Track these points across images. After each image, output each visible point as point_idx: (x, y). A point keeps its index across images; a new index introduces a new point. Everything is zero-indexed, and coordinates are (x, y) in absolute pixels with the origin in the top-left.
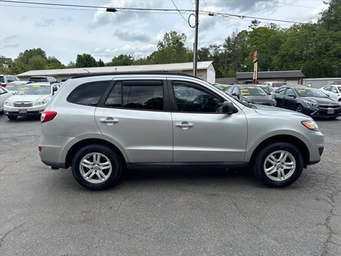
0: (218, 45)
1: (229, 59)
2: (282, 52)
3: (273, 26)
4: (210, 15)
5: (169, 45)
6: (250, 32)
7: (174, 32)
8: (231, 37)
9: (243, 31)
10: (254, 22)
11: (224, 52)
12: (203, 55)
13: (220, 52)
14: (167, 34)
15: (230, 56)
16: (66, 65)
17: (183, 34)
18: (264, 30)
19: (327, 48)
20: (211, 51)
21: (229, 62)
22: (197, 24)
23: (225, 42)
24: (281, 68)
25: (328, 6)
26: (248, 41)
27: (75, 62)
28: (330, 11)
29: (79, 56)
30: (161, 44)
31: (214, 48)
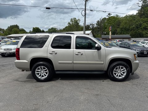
0: (94, 24)
1: (98, 30)
2: (121, 27)
3: (117, 16)
4: (91, 11)
5: (73, 23)
6: (107, 18)
7: (75, 18)
8: (99, 20)
9: (104, 18)
10: (109, 14)
11: (96, 27)
12: (87, 28)
13: (94, 27)
14: (72, 19)
15: (99, 28)
16: (28, 32)
17: (79, 19)
18: (113, 17)
19: (140, 25)
20: (91, 26)
21: (98, 31)
22: (85, 15)
23: (97, 22)
24: (121, 34)
25: (141, 7)
26: (107, 22)
27: (32, 31)
28: (141, 10)
29: (34, 28)
30: (69, 23)
31: (92, 25)
